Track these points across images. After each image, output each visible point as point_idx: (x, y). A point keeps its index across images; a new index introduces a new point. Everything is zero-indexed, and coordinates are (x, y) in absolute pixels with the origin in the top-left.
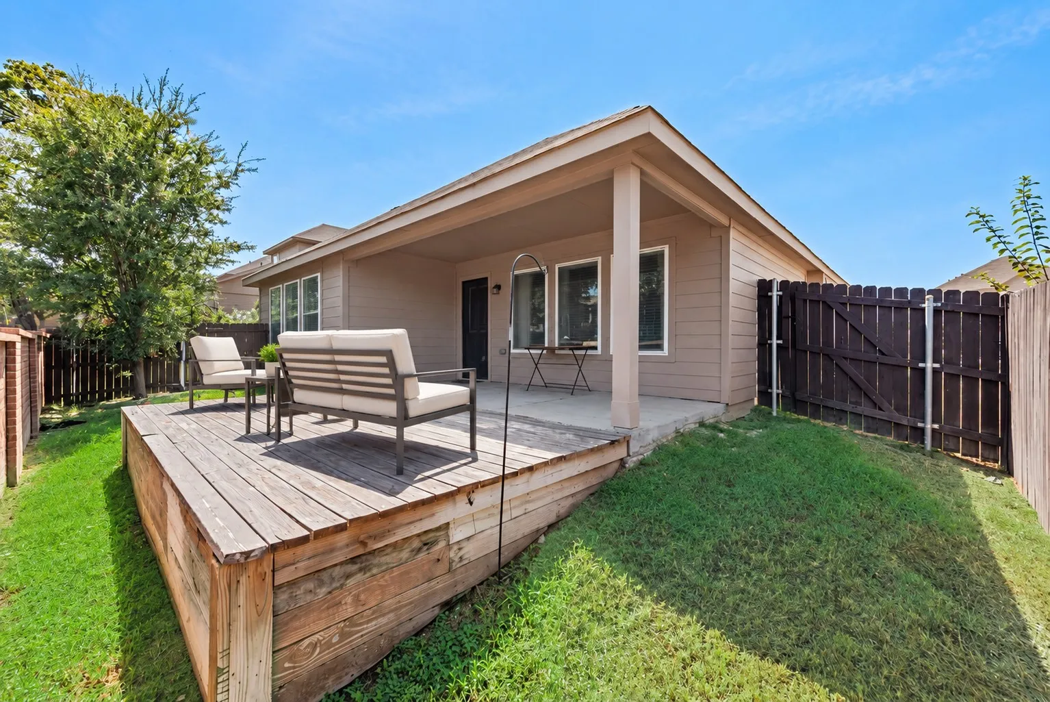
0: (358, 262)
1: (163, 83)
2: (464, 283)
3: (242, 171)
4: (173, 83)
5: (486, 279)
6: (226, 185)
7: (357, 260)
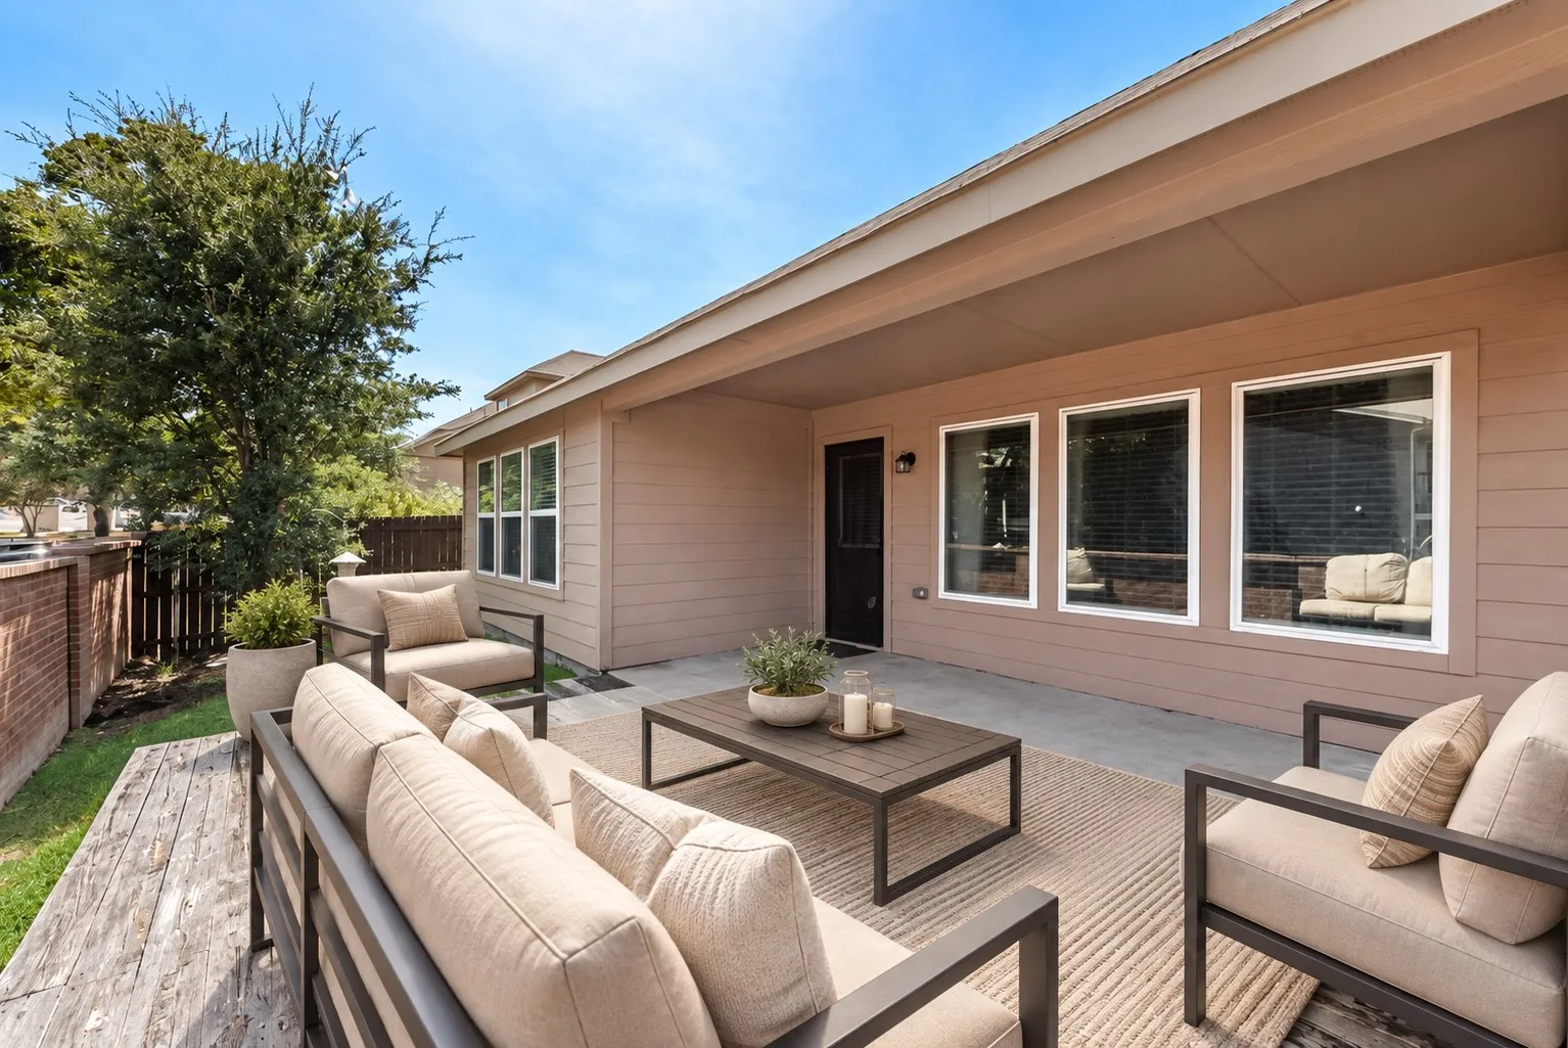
0: (630, 412)
1: (305, 112)
2: (828, 449)
3: (437, 259)
4: (321, 112)
5: (881, 440)
6: (411, 284)
7: (630, 410)
